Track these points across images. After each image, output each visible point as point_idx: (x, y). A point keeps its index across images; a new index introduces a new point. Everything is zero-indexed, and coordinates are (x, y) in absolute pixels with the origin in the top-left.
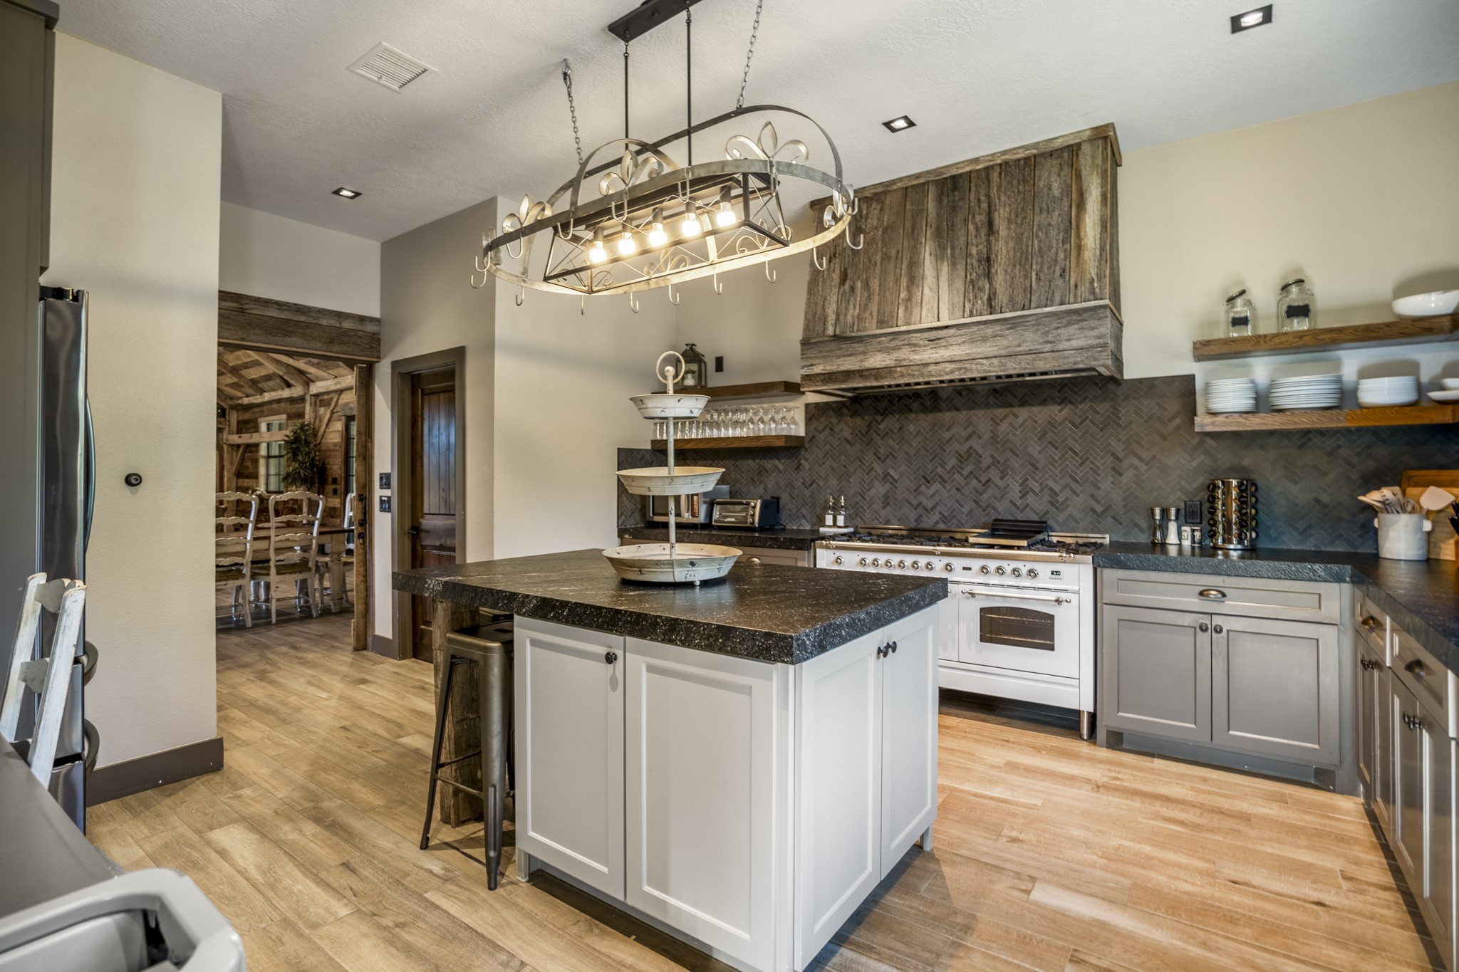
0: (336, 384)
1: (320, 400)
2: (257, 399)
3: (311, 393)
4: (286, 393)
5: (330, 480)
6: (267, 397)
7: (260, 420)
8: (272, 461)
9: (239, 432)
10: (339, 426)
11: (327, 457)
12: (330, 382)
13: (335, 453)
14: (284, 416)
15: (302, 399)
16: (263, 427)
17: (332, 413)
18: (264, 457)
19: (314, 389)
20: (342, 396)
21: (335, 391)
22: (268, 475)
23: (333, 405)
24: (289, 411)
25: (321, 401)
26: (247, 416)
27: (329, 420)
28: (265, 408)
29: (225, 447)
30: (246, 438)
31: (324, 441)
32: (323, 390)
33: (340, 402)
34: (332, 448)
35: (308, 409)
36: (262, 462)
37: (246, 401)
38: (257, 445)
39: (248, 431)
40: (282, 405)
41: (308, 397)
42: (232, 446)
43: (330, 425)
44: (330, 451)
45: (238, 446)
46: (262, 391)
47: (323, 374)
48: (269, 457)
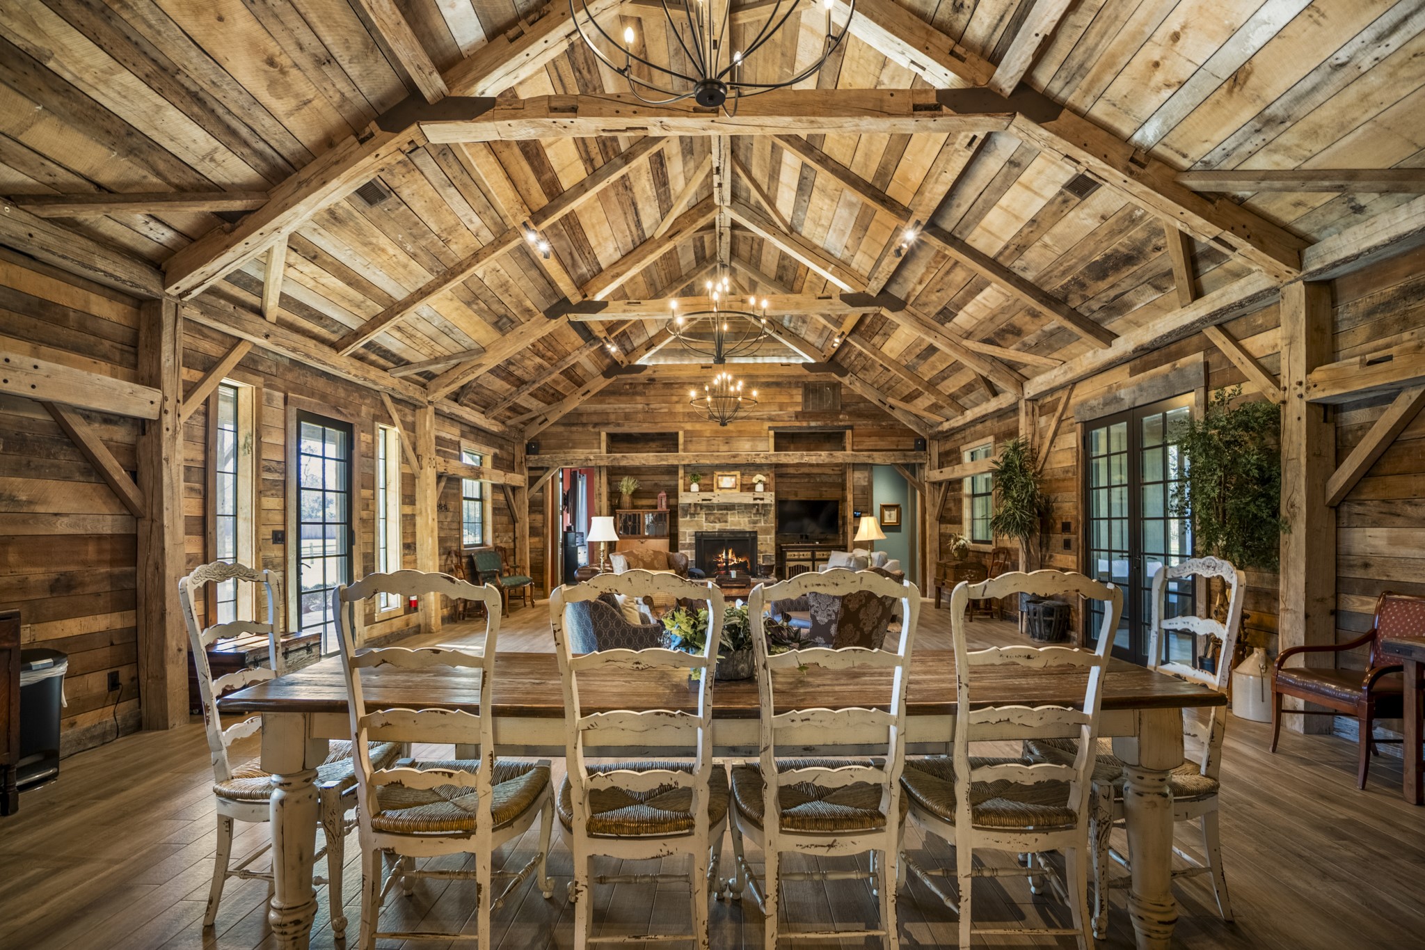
0: (1065, 372)
1: (1040, 404)
2: (958, 421)
3: (1027, 396)
4: (993, 405)
5: (1059, 526)
6: (970, 415)
7: (962, 448)
8: (978, 501)
9: (941, 466)
10: (1071, 440)
11: (1053, 491)
12: (1055, 372)
13: (1066, 483)
14: (991, 439)
15: (1013, 409)
16: (966, 457)
17: (1060, 421)
18: (968, 496)
19: (1031, 389)
20: (1075, 392)
21: (1062, 387)
22: (973, 519)
23: (1060, 408)
24: (997, 431)
25: (1040, 408)
26: (949, 446)
27: (1055, 434)
28: (968, 432)
29: (926, 485)
30: (949, 473)
31: (1047, 466)
32: (1044, 388)
33: (1072, 401)
34: (1062, 476)
35: (1023, 421)
36: (966, 502)
37: (946, 426)
38: (959, 481)
39: (949, 463)
40: (988, 423)
41: (1022, 404)
42: (934, 483)
43: (1057, 440)
44: (1058, 480)
45: (940, 484)
46: (963, 410)
47: (1045, 360)
48: (974, 495)
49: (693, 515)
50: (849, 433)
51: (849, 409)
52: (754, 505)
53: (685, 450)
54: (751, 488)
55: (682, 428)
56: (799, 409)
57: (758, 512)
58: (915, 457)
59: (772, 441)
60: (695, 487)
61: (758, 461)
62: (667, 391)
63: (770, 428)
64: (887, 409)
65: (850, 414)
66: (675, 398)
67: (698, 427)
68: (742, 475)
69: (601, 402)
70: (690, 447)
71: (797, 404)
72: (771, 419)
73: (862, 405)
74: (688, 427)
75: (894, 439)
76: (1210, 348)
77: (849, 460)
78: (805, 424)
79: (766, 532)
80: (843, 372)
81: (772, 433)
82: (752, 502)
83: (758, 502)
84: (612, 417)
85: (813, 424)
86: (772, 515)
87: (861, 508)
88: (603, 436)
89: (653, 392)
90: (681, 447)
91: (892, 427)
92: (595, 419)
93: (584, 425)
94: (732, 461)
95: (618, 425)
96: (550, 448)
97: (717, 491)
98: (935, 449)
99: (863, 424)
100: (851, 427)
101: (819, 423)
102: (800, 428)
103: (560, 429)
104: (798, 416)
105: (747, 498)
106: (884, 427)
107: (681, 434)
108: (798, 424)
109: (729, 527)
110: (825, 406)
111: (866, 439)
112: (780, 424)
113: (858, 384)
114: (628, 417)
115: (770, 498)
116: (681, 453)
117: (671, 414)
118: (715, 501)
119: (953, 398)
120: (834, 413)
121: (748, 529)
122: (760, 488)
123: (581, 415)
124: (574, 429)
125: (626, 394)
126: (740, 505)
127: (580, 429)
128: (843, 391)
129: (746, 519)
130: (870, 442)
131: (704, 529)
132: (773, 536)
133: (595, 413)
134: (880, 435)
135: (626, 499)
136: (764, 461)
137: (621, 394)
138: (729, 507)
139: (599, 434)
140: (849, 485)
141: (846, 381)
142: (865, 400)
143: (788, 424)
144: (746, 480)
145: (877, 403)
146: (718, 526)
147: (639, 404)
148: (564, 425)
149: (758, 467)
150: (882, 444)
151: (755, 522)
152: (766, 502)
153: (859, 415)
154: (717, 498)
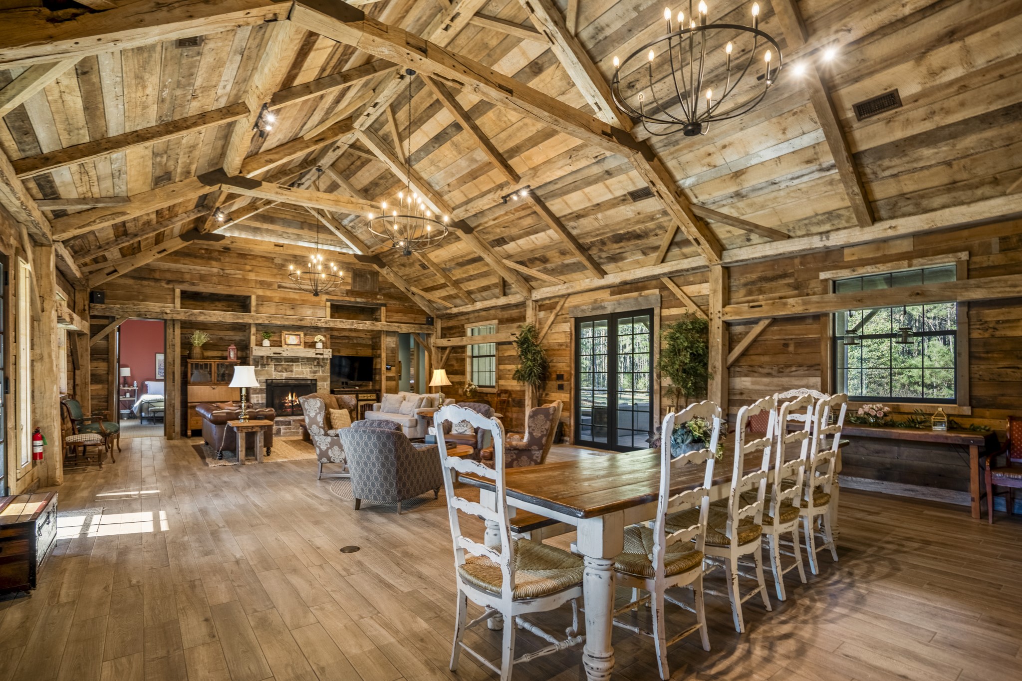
0: (568, 288)
1: (541, 305)
2: (469, 308)
3: (534, 299)
4: (502, 301)
5: (554, 376)
6: (479, 305)
7: (466, 326)
8: (475, 360)
9: (443, 336)
10: (567, 327)
11: (549, 356)
12: (559, 287)
13: (560, 352)
14: (496, 321)
15: (522, 305)
16: (469, 332)
17: (557, 315)
18: (469, 357)
19: (537, 295)
20: (569, 300)
21: (563, 296)
22: (472, 372)
23: (558, 308)
24: (500, 317)
26: (455, 323)
27: (553, 323)
28: (472, 315)
29: (433, 349)
30: (455, 341)
31: (545, 341)
32: (549, 295)
33: (566, 305)
34: (557, 347)
35: (530, 313)
36: (468, 361)
37: (455, 310)
38: (463, 348)
39: (455, 335)
40: (495, 312)
41: (530, 303)
42: (438, 348)
43: (553, 326)
44: (554, 350)
46: (474, 301)
47: (554, 280)
48: (473, 357)
49: (263, 365)
50: (383, 309)
51: (383, 292)
52: (315, 359)
53: (257, 311)
54: (312, 345)
55: (255, 293)
56: (349, 288)
57: (318, 364)
58: (427, 329)
59: (328, 310)
60: (266, 343)
61: (320, 325)
62: (242, 261)
63: (327, 300)
64: (410, 295)
65: (384, 295)
66: (248, 267)
67: (268, 293)
68: (305, 334)
69: (175, 262)
70: (261, 309)
71: (348, 284)
72: (328, 293)
73: (392, 290)
74: (260, 292)
75: (413, 316)
76: (663, 288)
77: (385, 329)
78: (353, 299)
79: (324, 379)
80: (382, 265)
81: (328, 304)
82: (314, 356)
83: (319, 356)
84: (187, 277)
85: (359, 300)
86: (328, 367)
87: (391, 363)
88: (178, 292)
89: (227, 260)
90: (253, 309)
91: (411, 307)
92: (168, 276)
93: (157, 280)
94: (299, 323)
95: (193, 284)
96: (117, 298)
97: (285, 347)
98: (439, 325)
99: (392, 303)
100: (385, 305)
101: (363, 300)
102: (350, 302)
103: (130, 281)
104: (348, 293)
105: (310, 353)
106: (406, 307)
107: (253, 298)
108: (348, 299)
109: (294, 376)
110: (368, 288)
111: (395, 314)
112: (335, 298)
113: (392, 275)
114: (203, 278)
115: (328, 354)
116: (253, 313)
117: (244, 280)
118: (285, 354)
119: (469, 293)
120: (374, 294)
121: (309, 377)
122: (319, 345)
123: (154, 270)
124: (145, 283)
125: (202, 257)
126: (303, 358)
127: (152, 284)
128: (380, 279)
129: (308, 370)
130: (397, 317)
131: (273, 377)
132: (329, 382)
133: (169, 270)
134: (404, 311)
135: (197, 351)
136: (324, 325)
137: (196, 257)
138: (294, 360)
139: (174, 290)
140: (383, 346)
141: (384, 271)
142: (395, 287)
143: (340, 298)
144: (309, 339)
145: (403, 289)
146: (285, 375)
147: (214, 268)
148: (134, 278)
149: (317, 329)
150: (405, 319)
151: (315, 372)
152: (325, 356)
153: (390, 296)
154: (286, 352)
